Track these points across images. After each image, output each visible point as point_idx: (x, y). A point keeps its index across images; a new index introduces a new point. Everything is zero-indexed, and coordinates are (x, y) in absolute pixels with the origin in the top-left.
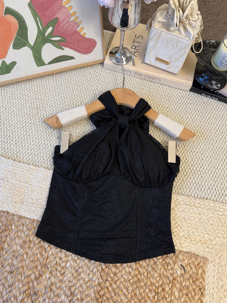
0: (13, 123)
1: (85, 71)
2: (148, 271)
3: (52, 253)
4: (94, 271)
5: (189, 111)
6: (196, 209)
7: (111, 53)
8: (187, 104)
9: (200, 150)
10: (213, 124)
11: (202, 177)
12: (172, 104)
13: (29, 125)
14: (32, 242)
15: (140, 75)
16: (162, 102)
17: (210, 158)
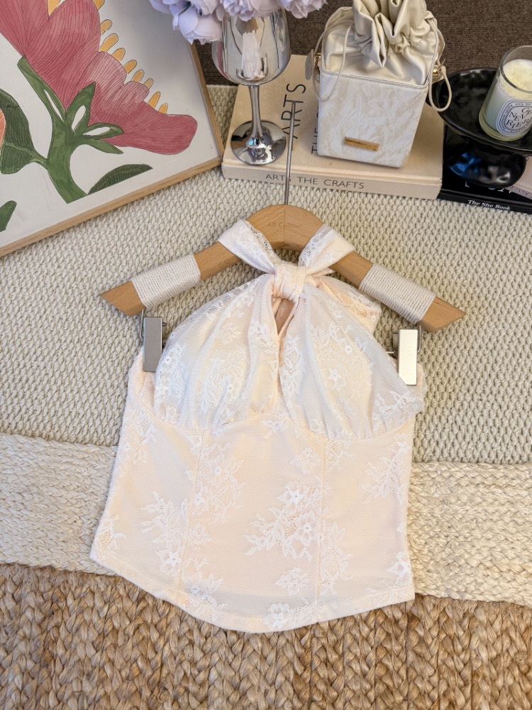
0: (30, 346)
1: (180, 193)
2: (409, 663)
3: (172, 653)
4: (277, 684)
5: (444, 249)
6: (500, 491)
7: (235, 138)
8: (436, 232)
9: (487, 340)
10: (507, 272)
11: (500, 407)
12: (400, 238)
13: (68, 346)
14: (120, 634)
15: (313, 180)
16: (376, 238)
17: (514, 355)
